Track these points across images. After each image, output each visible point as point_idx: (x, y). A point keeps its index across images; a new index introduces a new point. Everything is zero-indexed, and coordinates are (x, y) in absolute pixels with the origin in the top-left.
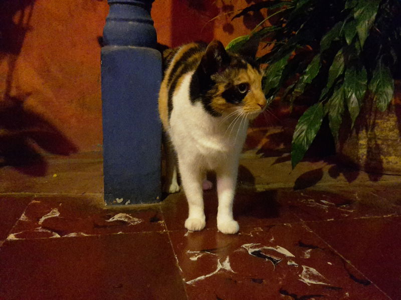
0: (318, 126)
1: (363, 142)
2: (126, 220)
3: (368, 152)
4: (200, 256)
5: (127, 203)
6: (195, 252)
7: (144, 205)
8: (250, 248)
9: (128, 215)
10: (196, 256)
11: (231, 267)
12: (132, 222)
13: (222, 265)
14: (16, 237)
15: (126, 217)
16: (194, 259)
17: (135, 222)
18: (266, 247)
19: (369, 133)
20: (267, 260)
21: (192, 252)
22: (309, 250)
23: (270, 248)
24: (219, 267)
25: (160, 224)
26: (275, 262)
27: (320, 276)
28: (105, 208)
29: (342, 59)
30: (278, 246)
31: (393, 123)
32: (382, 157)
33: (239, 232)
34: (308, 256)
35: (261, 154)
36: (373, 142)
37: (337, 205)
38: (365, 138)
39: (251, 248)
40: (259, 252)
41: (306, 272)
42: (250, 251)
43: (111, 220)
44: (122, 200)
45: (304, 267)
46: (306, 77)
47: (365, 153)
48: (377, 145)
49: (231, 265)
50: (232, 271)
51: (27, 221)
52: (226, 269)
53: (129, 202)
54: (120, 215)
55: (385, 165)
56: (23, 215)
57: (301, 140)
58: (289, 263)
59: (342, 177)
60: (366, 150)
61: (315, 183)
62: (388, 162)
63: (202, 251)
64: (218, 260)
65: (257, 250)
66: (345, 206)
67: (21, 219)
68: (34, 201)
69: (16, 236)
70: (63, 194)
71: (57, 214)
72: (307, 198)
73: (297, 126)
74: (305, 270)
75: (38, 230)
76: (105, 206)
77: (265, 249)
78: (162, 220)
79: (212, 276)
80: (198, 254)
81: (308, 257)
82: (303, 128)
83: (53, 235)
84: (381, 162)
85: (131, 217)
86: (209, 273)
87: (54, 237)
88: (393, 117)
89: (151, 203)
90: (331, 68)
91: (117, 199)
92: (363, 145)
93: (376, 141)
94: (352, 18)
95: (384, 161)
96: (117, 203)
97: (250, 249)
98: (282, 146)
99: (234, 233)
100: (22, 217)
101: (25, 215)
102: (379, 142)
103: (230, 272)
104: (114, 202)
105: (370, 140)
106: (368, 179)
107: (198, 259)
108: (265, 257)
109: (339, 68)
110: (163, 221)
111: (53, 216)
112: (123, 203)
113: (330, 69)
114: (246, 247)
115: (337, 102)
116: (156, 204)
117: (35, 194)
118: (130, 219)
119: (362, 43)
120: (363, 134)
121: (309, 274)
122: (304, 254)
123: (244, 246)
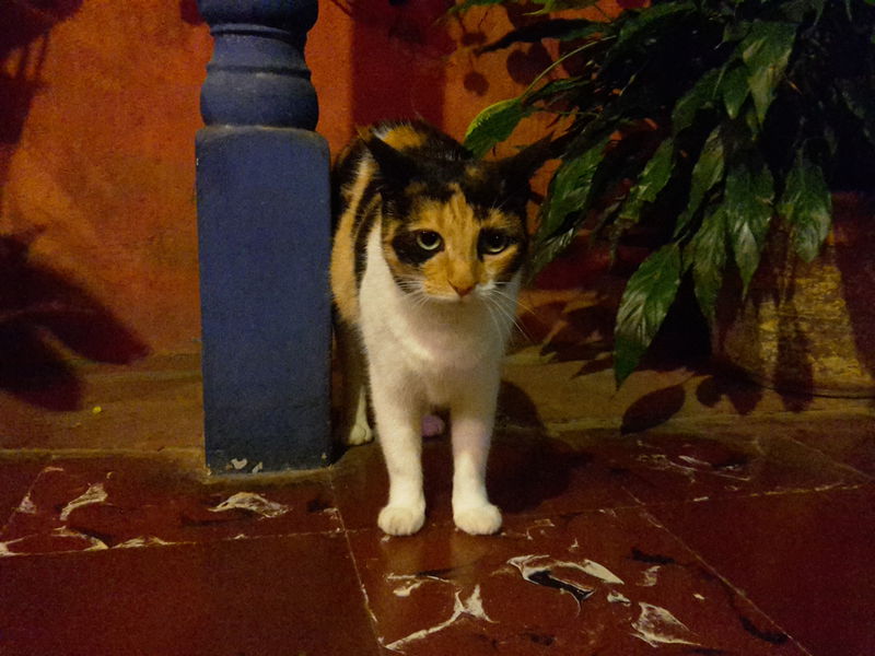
0: (670, 295)
1: (769, 326)
2: (254, 508)
3: (780, 347)
4: (417, 585)
5: (255, 470)
6: (405, 577)
7: (292, 473)
8: (525, 567)
9: (258, 497)
10: (408, 587)
11: (485, 611)
12: (266, 512)
13: (464, 605)
14: (10, 551)
15: (254, 501)
16: (403, 592)
17: (273, 511)
18: (560, 564)
19: (781, 306)
20: (562, 591)
21: (400, 578)
22: (655, 568)
23: (570, 564)
24: (459, 609)
25: (328, 516)
26: (580, 596)
27: (680, 626)
28: (207, 482)
29: (720, 149)
30: (587, 561)
31: (832, 285)
32: (811, 358)
33: (501, 530)
34: (651, 581)
35: (550, 356)
36: (792, 327)
37: (716, 467)
38: (772, 317)
39: (529, 565)
40: (545, 574)
41: (648, 617)
42: (526, 573)
43: (220, 508)
44: (245, 462)
45: (643, 606)
46: (643, 188)
47: (775, 350)
48: (799, 332)
49: (484, 605)
50: (487, 618)
51: (33, 512)
52: (473, 613)
53: (260, 466)
54: (240, 496)
55: (817, 376)
56: (27, 499)
57: (635, 323)
58: (610, 598)
59: (725, 403)
60: (775, 343)
61: (667, 419)
62: (824, 370)
63: (421, 575)
64: (457, 594)
65: (541, 569)
66: (731, 467)
67: (22, 509)
68: (51, 469)
69: (10, 548)
70: (116, 450)
71: (102, 497)
72: (649, 452)
73: (625, 296)
74: (645, 612)
75: (59, 532)
76: (208, 476)
77: (558, 567)
78: (332, 507)
79: (442, 631)
80: (413, 582)
81: (651, 584)
82: (638, 299)
83: (91, 545)
84: (808, 369)
85: (264, 500)
86: (436, 625)
87: (94, 548)
88: (831, 272)
89: (309, 469)
90: (697, 168)
91: (234, 461)
92: (769, 333)
93: (796, 325)
94: (739, 62)
95: (816, 367)
96: (233, 470)
97: (527, 569)
98: (595, 337)
99: (491, 532)
100: (23, 504)
101: (30, 499)
102: (804, 326)
103: (482, 621)
104: (228, 467)
105: (784, 321)
106: (781, 408)
107: (411, 591)
108: (559, 585)
109: (714, 169)
110: (335, 509)
111: (93, 501)
112: (248, 469)
113: (694, 171)
114: (517, 563)
115: (711, 240)
116: (321, 470)
117: (52, 452)
118: (262, 504)
119: (761, 116)
120: (768, 308)
121: (654, 623)
122: (643, 576)
123: (512, 561)
